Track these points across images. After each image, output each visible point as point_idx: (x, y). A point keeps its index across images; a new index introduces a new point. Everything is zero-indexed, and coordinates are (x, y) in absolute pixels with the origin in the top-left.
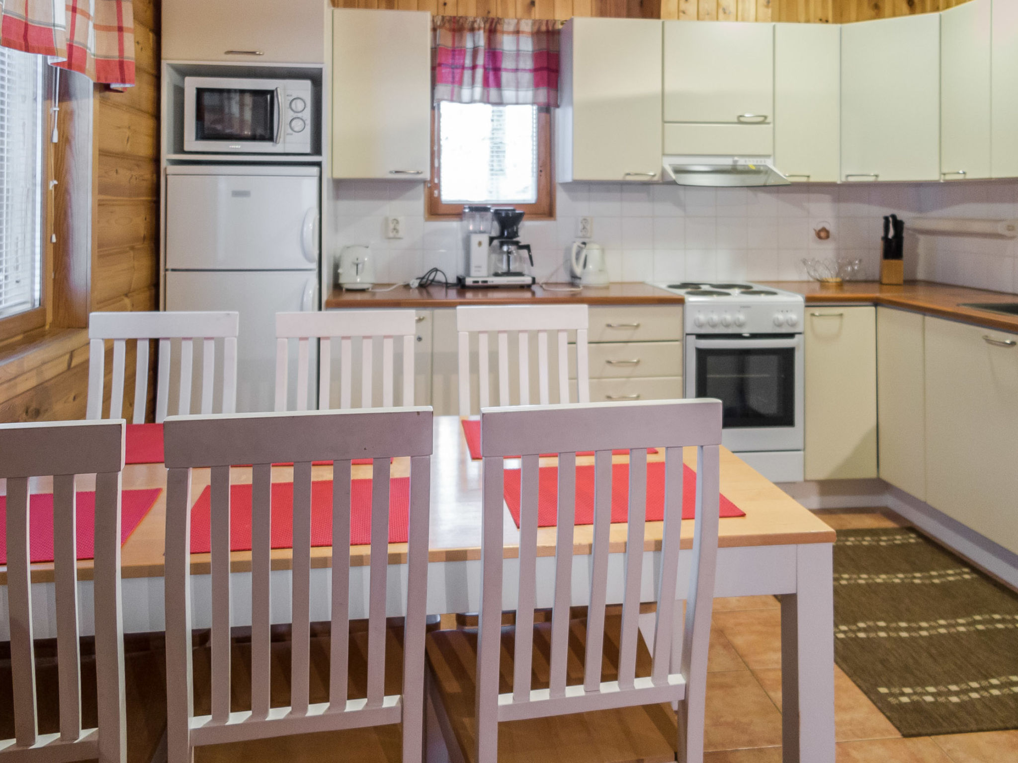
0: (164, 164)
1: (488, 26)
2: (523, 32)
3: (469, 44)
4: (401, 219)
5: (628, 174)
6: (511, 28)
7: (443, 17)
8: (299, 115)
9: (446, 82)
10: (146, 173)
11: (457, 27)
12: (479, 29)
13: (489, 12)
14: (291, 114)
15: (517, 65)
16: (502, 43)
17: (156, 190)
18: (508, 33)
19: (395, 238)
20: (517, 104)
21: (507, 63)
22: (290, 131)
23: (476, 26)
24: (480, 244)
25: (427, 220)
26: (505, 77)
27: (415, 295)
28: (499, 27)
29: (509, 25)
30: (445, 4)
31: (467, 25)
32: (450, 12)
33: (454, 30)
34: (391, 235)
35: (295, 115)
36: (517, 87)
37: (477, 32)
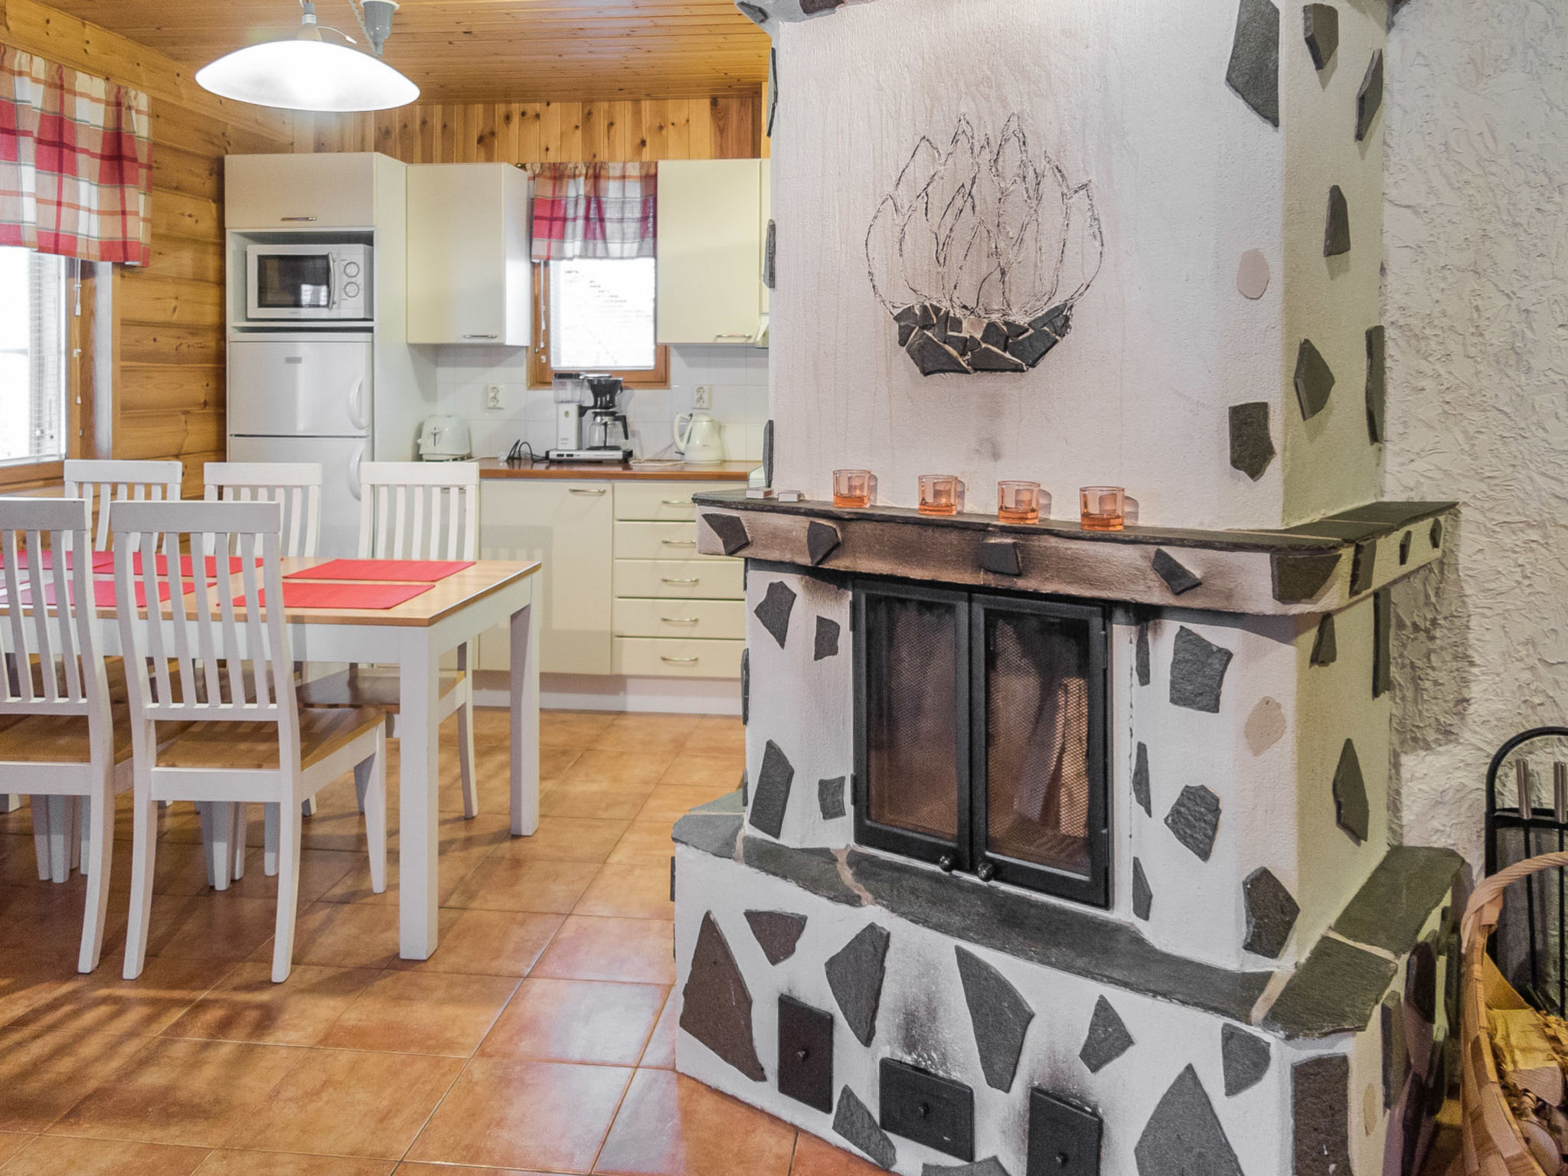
0: (229, 331)
1: (591, 172)
2: (630, 177)
3: (572, 193)
4: (501, 387)
5: (719, 336)
6: (618, 173)
7: (542, 164)
8: (353, 280)
9: (542, 236)
10: (210, 341)
11: (557, 174)
12: (580, 176)
13: (595, 156)
14: (346, 279)
15: (623, 214)
16: (606, 190)
17: (221, 357)
18: (614, 178)
19: (494, 408)
20: (622, 258)
21: (611, 213)
22: (344, 296)
23: (577, 172)
24: (567, 414)
25: (529, 388)
26: (610, 227)
27: (504, 466)
28: (603, 173)
29: (615, 169)
30: (547, 149)
31: (568, 172)
32: (553, 157)
33: (555, 178)
34: (491, 404)
35: (349, 280)
36: (623, 240)
37: (577, 179)
